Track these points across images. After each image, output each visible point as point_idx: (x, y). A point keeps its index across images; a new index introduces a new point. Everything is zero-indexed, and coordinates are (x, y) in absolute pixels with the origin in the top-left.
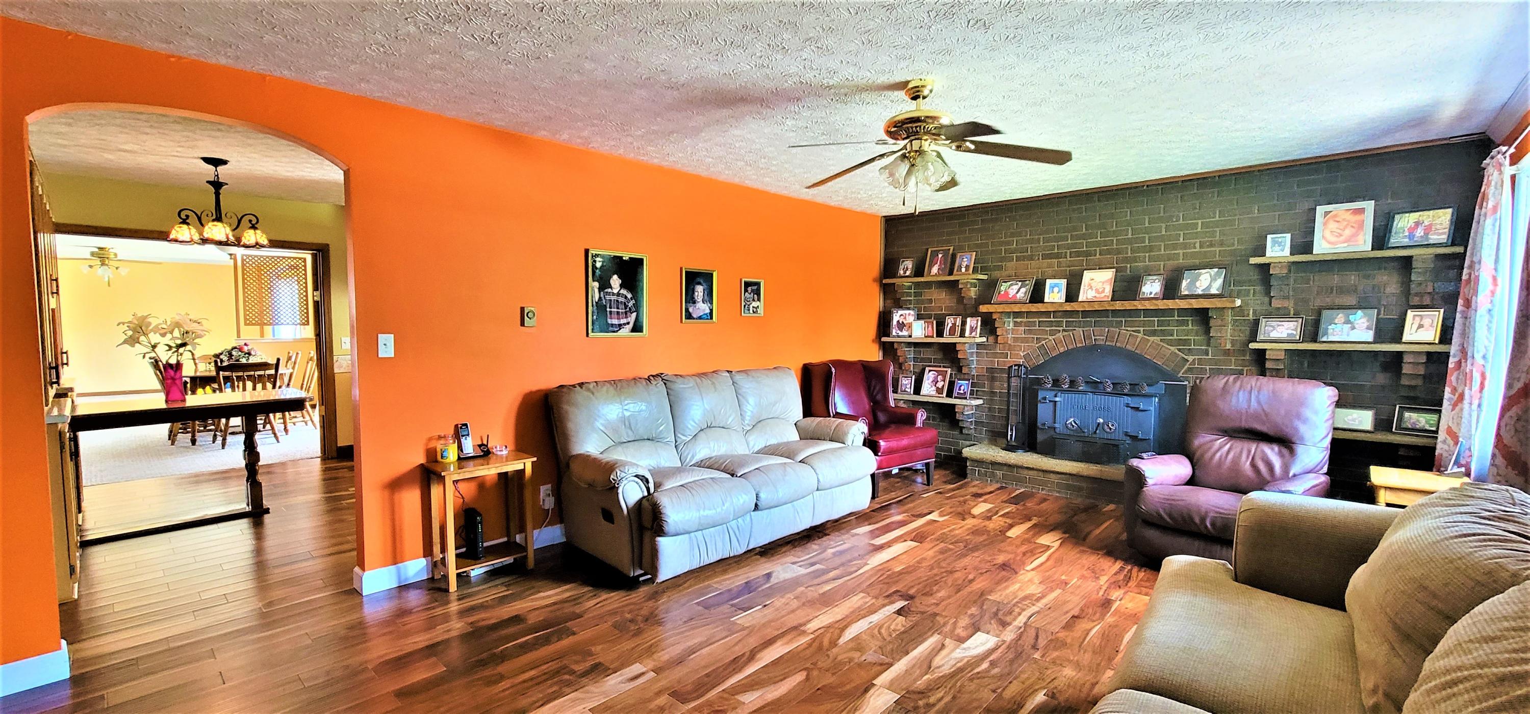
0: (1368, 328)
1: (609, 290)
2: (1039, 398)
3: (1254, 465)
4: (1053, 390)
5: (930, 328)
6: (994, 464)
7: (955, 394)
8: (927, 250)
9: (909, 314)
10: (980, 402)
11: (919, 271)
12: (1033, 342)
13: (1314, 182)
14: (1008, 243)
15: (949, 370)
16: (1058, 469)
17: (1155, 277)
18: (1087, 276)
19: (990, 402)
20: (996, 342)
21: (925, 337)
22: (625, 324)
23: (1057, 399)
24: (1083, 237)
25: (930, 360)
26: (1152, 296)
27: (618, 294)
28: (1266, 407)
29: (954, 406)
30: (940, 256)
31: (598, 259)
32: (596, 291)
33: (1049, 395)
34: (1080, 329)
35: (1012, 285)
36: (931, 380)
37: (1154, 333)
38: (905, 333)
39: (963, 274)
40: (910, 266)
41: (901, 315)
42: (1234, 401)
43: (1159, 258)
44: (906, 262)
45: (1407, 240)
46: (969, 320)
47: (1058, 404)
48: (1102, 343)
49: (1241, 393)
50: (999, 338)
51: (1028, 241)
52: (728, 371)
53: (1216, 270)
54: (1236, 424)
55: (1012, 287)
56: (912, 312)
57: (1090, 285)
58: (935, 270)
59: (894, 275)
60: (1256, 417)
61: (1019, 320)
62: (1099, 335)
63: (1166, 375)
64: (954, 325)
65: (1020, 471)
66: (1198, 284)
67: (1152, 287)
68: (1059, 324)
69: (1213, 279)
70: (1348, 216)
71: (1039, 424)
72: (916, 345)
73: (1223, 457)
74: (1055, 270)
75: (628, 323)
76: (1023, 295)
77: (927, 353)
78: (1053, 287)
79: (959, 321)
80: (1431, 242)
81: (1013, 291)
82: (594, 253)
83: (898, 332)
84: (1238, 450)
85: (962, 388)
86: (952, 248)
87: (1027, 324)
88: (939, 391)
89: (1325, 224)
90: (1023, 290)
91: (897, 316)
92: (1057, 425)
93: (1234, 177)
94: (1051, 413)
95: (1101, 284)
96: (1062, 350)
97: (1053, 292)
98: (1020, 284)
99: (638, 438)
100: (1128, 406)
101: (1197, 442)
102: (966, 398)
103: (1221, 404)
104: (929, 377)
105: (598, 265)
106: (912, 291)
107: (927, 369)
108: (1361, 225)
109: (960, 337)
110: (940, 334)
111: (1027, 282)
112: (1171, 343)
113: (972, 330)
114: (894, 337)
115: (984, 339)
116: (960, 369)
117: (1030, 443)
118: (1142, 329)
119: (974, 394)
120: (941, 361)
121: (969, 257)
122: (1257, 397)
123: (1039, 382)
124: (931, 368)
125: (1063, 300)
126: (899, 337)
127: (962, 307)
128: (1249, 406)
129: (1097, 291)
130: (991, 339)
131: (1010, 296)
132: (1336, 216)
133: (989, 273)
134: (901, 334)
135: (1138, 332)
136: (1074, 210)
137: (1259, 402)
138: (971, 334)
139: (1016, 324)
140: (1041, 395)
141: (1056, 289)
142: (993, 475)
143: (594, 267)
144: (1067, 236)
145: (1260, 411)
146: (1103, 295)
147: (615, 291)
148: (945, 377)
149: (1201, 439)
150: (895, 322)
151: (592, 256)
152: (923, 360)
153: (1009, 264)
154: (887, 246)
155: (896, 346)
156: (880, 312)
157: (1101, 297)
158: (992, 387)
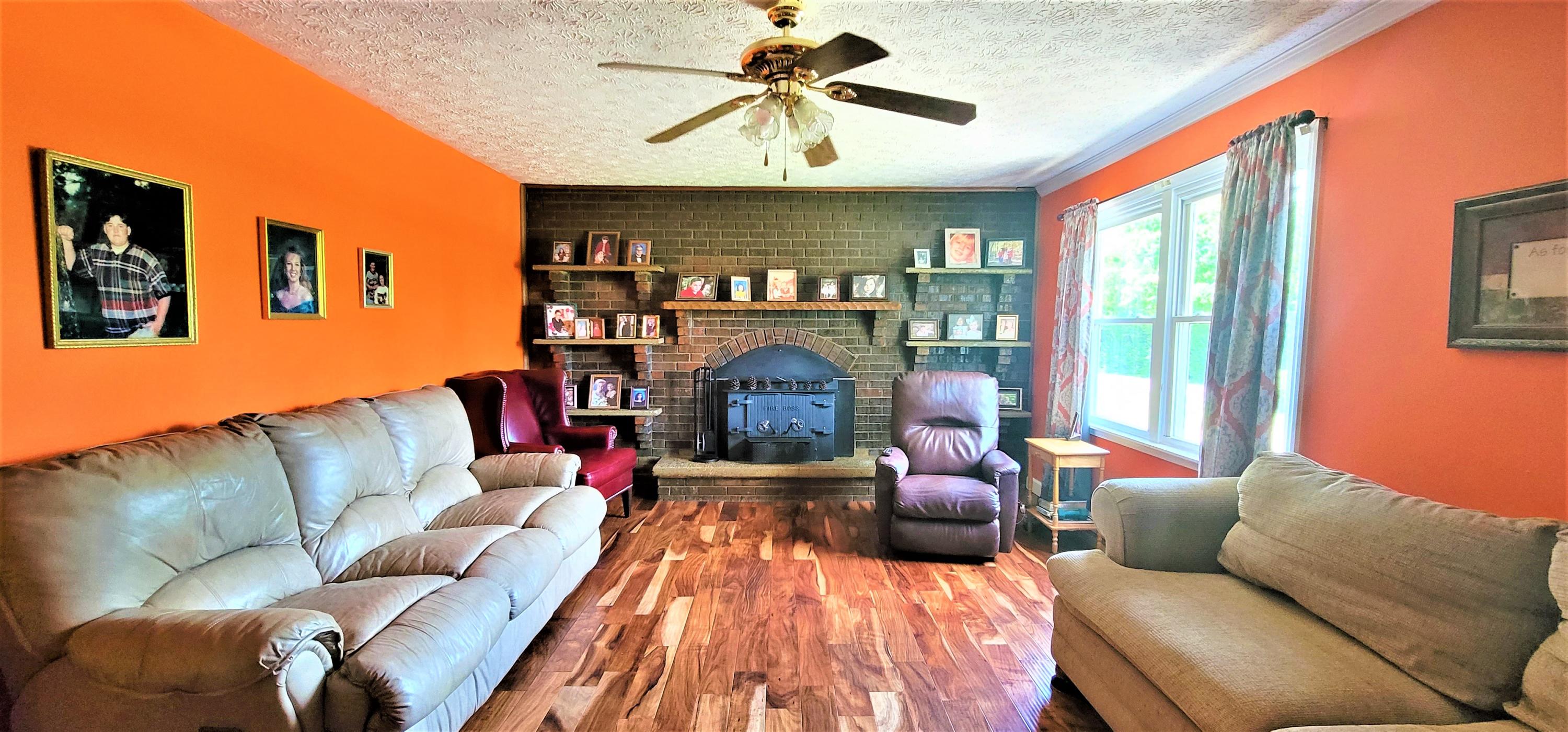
0: (979, 329)
1: (103, 247)
2: (729, 403)
3: (956, 449)
4: (742, 393)
5: (597, 328)
6: (689, 479)
7: (632, 405)
8: (587, 233)
9: (567, 310)
10: (658, 412)
11: (580, 256)
12: (714, 343)
13: (939, 208)
14: (684, 235)
15: (620, 376)
16: (758, 475)
17: (830, 280)
18: (772, 275)
19: (669, 409)
20: (676, 343)
21: (591, 338)
22: (145, 320)
23: (748, 402)
24: (762, 235)
25: (594, 366)
26: (830, 298)
27: (125, 257)
28: (958, 398)
29: (632, 418)
30: (605, 241)
31: (70, 176)
32: (68, 247)
33: (740, 398)
34: (761, 329)
35: (693, 280)
36: (599, 389)
37: (827, 333)
38: (564, 333)
39: (639, 265)
40: (568, 251)
41: (557, 311)
42: (934, 394)
43: (830, 262)
44: (561, 246)
45: (998, 262)
46: (645, 318)
47: (749, 408)
48: (782, 343)
49: (938, 387)
50: (679, 338)
51: (707, 234)
52: (365, 400)
53: (878, 276)
54: (935, 415)
55: (694, 283)
56: (570, 308)
57: (774, 284)
58: (600, 257)
59: (548, 260)
60: (952, 406)
61: (699, 319)
62: (781, 334)
63: (838, 372)
64: (628, 323)
65: (718, 482)
66: (865, 288)
67: (829, 289)
68: (741, 323)
69: (877, 285)
70: (964, 239)
71: (729, 430)
72: (575, 348)
73: (932, 445)
74: (736, 268)
75: (152, 318)
76: (708, 292)
77: (591, 358)
78: (738, 286)
79: (633, 319)
80: (1013, 264)
81: (697, 286)
82: (60, 160)
83: (556, 332)
84: (941, 436)
85: (640, 397)
86: (619, 233)
87: (709, 323)
88: (611, 401)
89: (951, 243)
90: (708, 287)
91: (552, 312)
92: (748, 429)
93: (885, 196)
94: (742, 416)
95: (784, 284)
96: (745, 350)
97: (738, 290)
98: (703, 279)
99: (230, 548)
100: (813, 403)
101: (907, 433)
102: (645, 408)
103: (923, 396)
104: (596, 385)
105: (72, 188)
106: (568, 282)
107: (593, 377)
108: (973, 249)
109: (637, 337)
110: (610, 334)
111: (711, 278)
112: (840, 342)
113: (649, 330)
114: (551, 338)
115: (661, 341)
116: (634, 375)
117: (720, 452)
118: (816, 329)
119: (654, 403)
120: (610, 365)
121: (644, 246)
122: (951, 389)
123: (728, 385)
124: (598, 376)
125: (748, 299)
126: (557, 338)
127: (633, 303)
128: (946, 398)
129: (782, 291)
130: (670, 340)
131: (695, 293)
132: (957, 238)
133: (664, 266)
134: (559, 334)
135: (813, 331)
136: (752, 207)
137: (952, 394)
138: (648, 334)
139: (696, 323)
140: (731, 398)
141: (741, 288)
142: (689, 491)
143: (60, 193)
144: (747, 233)
145: (953, 399)
146: (788, 295)
147: (118, 250)
148: (615, 385)
149: (911, 430)
150: (549, 320)
151: (55, 167)
152: (584, 366)
153: (687, 258)
154: (529, 224)
155: (552, 349)
156: (523, 307)
157: (787, 297)
158: (672, 393)
